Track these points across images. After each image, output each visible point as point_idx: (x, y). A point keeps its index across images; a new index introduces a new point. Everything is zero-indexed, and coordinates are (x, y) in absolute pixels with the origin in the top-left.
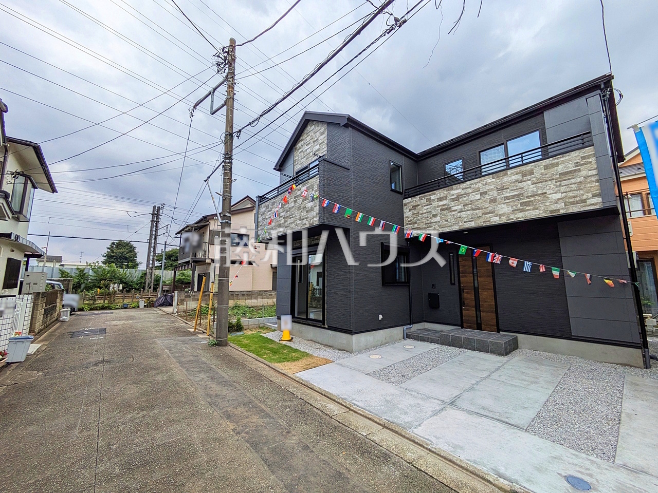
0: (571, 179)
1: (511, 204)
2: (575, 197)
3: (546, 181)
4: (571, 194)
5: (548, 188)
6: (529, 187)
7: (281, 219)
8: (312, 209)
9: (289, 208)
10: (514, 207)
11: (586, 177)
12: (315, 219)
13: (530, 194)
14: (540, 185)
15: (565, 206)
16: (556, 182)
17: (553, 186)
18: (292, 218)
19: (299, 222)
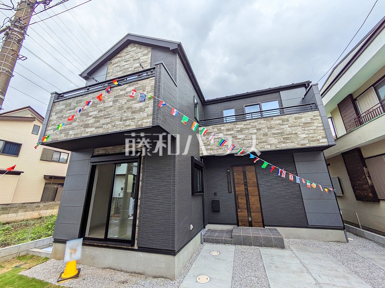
0: (310, 127)
1: (277, 138)
2: (313, 137)
3: (296, 126)
4: (311, 135)
5: (298, 130)
6: (287, 129)
7: (89, 119)
8: (141, 110)
9: (105, 108)
10: (279, 140)
11: (317, 127)
12: (145, 121)
13: (288, 133)
14: (293, 128)
15: (309, 142)
16: (302, 128)
17: (301, 130)
18: (108, 118)
19: (118, 123)
